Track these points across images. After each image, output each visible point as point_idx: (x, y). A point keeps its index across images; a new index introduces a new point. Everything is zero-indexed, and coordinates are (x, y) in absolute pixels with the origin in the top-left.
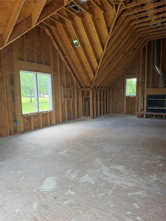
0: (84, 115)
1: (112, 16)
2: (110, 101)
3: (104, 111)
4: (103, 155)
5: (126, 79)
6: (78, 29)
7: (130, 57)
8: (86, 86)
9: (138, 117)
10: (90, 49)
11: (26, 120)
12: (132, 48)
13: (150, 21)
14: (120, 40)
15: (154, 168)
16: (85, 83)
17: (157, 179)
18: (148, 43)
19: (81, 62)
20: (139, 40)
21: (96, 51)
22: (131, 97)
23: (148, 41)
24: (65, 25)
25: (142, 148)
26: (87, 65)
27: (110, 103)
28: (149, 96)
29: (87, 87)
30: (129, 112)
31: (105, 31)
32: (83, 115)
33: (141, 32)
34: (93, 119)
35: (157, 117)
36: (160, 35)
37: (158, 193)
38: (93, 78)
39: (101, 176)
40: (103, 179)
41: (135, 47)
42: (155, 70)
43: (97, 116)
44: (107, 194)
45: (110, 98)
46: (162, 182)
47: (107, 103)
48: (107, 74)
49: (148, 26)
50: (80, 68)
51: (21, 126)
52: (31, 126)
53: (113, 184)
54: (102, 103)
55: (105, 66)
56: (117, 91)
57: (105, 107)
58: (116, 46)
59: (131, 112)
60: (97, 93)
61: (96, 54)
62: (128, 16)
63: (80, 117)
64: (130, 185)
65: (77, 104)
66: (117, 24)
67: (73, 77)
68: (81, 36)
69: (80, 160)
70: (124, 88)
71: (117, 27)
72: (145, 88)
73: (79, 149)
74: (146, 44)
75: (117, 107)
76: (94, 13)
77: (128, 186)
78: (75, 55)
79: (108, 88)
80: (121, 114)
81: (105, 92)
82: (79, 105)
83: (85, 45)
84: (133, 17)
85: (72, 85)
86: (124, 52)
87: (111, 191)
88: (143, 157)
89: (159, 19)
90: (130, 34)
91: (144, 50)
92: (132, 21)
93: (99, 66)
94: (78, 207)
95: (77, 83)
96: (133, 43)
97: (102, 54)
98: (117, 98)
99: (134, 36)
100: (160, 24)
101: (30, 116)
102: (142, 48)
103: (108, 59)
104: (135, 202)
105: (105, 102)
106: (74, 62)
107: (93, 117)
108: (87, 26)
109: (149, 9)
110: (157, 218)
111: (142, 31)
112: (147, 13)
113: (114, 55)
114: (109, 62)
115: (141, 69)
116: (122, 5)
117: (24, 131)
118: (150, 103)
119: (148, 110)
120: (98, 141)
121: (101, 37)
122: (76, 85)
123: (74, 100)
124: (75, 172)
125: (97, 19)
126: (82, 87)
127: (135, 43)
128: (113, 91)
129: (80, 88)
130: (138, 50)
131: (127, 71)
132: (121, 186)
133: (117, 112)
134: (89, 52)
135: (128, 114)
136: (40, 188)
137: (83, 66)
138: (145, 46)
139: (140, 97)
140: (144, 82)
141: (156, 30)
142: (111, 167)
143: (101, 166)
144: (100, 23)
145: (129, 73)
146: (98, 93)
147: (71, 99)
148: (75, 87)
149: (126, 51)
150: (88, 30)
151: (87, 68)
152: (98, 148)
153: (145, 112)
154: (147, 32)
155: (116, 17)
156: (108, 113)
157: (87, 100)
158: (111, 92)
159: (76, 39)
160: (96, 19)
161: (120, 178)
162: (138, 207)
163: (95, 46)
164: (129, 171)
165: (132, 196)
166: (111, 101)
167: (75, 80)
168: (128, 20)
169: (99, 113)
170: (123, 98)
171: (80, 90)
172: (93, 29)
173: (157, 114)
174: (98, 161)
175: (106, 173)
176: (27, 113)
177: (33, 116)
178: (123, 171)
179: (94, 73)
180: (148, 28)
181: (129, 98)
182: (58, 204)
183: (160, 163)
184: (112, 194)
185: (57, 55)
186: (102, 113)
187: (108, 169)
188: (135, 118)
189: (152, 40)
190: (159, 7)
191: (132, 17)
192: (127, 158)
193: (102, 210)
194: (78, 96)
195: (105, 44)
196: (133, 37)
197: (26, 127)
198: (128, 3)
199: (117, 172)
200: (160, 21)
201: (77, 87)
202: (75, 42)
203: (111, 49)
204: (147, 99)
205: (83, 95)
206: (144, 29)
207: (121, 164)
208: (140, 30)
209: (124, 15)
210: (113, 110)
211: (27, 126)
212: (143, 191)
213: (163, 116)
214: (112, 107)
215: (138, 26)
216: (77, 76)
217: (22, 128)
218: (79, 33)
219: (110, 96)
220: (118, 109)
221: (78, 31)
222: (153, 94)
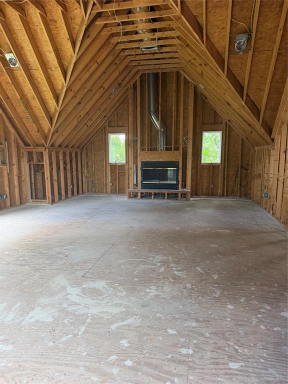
0: (34, 198)
1: (78, 20)
2: (83, 171)
3: (73, 189)
4: (69, 267)
5: (109, 134)
6: (15, 33)
7: (112, 97)
8: (35, 142)
9: (129, 197)
10: (39, 74)
12: (116, 83)
13: (141, 41)
14: (95, 65)
15: (152, 275)
16: (34, 137)
17: (156, 293)
18: (141, 77)
19: (23, 96)
20: (127, 71)
21: (52, 79)
22: (118, 165)
23: (141, 73)
26: (36, 104)
27: (84, 175)
28: (145, 164)
29: (37, 145)
30: (116, 190)
31: (68, 45)
32: (32, 198)
33: (128, 57)
34: (52, 204)
35: (156, 195)
36: (157, 67)
37: (157, 314)
38: (50, 130)
39: (65, 305)
40: (70, 310)
41: (120, 80)
42: (151, 124)
43: (60, 199)
44: (75, 335)
45: (83, 166)
46: (163, 296)
47: (77, 174)
48: (75, 123)
49: (139, 48)
50: (21, 109)
53: (87, 314)
54: (69, 175)
55: (70, 109)
56: (94, 155)
57: (75, 183)
58: (88, 75)
59: (118, 190)
60: (57, 157)
61: (53, 85)
62: (105, 26)
63: (27, 202)
64: (115, 311)
65: (19, 177)
66: (89, 35)
67: (8, 124)
68: (22, 48)
69: (26, 283)
70: (105, 149)
71: (88, 41)
72: (139, 150)
73: (23, 263)
74: (138, 78)
75: (96, 182)
76: (46, 9)
77: (112, 313)
78: (10, 82)
79: (78, 149)
80: (103, 193)
81: (74, 155)
82: (23, 179)
83: (29, 65)
84: (115, 30)
85: (5, 140)
86: (102, 88)
87: (83, 329)
88: (136, 261)
89: (155, 39)
90: (111, 58)
91: (135, 87)
92: (113, 35)
93: (59, 106)
95: (17, 135)
96: (117, 73)
97: (63, 86)
98: (96, 166)
99: (117, 61)
100: (156, 48)
102: (132, 84)
103: (75, 96)
104: (122, 338)
105: (75, 174)
106: (9, 95)
107: (53, 202)
108: (32, 30)
109: (139, 21)
110: (155, 355)
111: (130, 55)
112: (137, 27)
113: (86, 90)
114: (77, 101)
115: (131, 119)
116: (94, 4)
118: (146, 175)
119: (144, 186)
120: (61, 244)
121: (59, 54)
122: (15, 140)
123: (11, 170)
125: (50, 20)
126: (27, 145)
127: (121, 73)
128: (87, 154)
129: (24, 146)
130: (125, 86)
131: (110, 121)
132: (101, 315)
133: (97, 190)
134: (39, 79)
135: (114, 193)
137: (27, 105)
138: (136, 82)
139: (131, 165)
140: (137, 140)
141: (151, 57)
142: (83, 286)
143: (65, 288)
144: (56, 28)
145: (113, 125)
146: (61, 157)
147: (5, 167)
148: (13, 145)
149: (106, 86)
150: (35, 37)
151: (35, 109)
152: (60, 256)
153: (139, 189)
154: (138, 58)
155: (86, 22)
156: (80, 192)
157: (39, 168)
158: (84, 156)
159: (11, 52)
160: (48, 20)
161: (99, 302)
162: (128, 345)
163: (49, 71)
164: (114, 288)
165: (118, 328)
166: (86, 171)
167: (12, 130)
168: (106, 33)
169: (63, 192)
170: (106, 166)
171: (24, 151)
172: (44, 37)
173: (157, 191)
174: (61, 280)
175: (73, 298)
178: (103, 290)
179: (51, 120)
180: (139, 52)
181: (114, 167)
183: (160, 267)
184: (84, 333)
186: (70, 192)
187: (78, 290)
188: (124, 199)
189: (147, 72)
190: (154, 20)
191: (113, 28)
192: (111, 266)
193: (66, 365)
194: (19, 162)
195: (67, 68)
196: (116, 64)
198: (105, 3)
199: (95, 293)
200: (156, 44)
201: (18, 144)
202: (8, 56)
203: (80, 79)
204: (141, 168)
205: (30, 159)
206: (132, 52)
207: (100, 278)
208: (127, 53)
209: (100, 23)
210: (90, 187)
212: (135, 317)
213: (165, 194)
214: (88, 182)
215: (123, 46)
216: (17, 122)
218: (17, 41)
219: (83, 163)
220: (97, 186)
221: (14, 36)
222: (151, 161)
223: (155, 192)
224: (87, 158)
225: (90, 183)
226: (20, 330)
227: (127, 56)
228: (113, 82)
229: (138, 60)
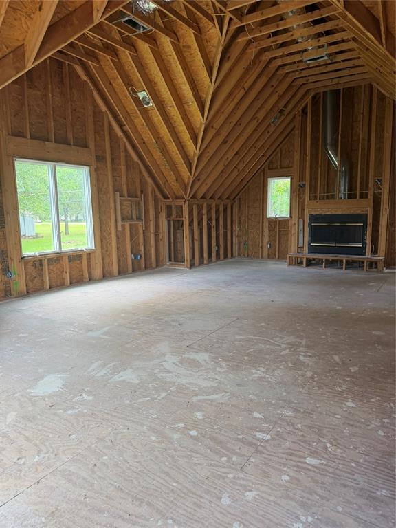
0: (173, 260)
1: (215, 41)
2: (234, 228)
3: (218, 252)
4: (179, 335)
5: (269, 179)
6: (147, 68)
7: (272, 129)
8: (175, 194)
9: (290, 264)
10: (174, 112)
11: (31, 269)
12: (276, 110)
13: (305, 50)
14: (241, 92)
15: (267, 357)
16: (173, 187)
17: (263, 375)
18: (314, 98)
19: (159, 139)
20: (290, 93)
21: (189, 116)
22: (280, 221)
23: (313, 93)
24: (118, 58)
25: (263, 324)
26: (172, 147)
27: (234, 233)
28: (314, 218)
29: (177, 198)
30: (275, 255)
31: (203, 73)
32: (170, 260)
33: (291, 75)
34: (190, 268)
35: (331, 263)
36: (335, 81)
37: (250, 396)
38: (189, 178)
39: (156, 371)
40: (159, 376)
41: (281, 105)
42: (329, 163)
43: (201, 263)
44: (153, 399)
45: (234, 222)
46: (270, 379)
47: (225, 234)
48: (221, 168)
49: (301, 61)
50: (157, 155)
51: (19, 282)
52: (43, 282)
53: (175, 383)
54: (214, 234)
55: (211, 151)
56: (248, 207)
57: (222, 243)
58: (232, 105)
59: (278, 253)
60: (200, 213)
61: (190, 123)
62: (250, 42)
63: (164, 265)
64: (205, 384)
65: (156, 235)
66: (229, 57)
67: (145, 174)
68: (155, 83)
69: (128, 346)
70: (263, 200)
71: (227, 66)
72: (307, 199)
73: (135, 326)
74: (309, 100)
75: (250, 242)
76: (178, 34)
77: (200, 386)
78: (145, 124)
79: (228, 201)
80: (258, 257)
81: (222, 209)
82: (161, 237)
83: (164, 101)
84: (264, 44)
85: (142, 192)
86: (256, 120)
87: (163, 395)
88: (255, 339)
89: (323, 46)
90: (264, 80)
91: (304, 111)
92: (264, 50)
93: (198, 149)
94: (90, 419)
95: (154, 186)
96: (274, 98)
97: (201, 123)
98: (250, 221)
99: (274, 82)
100: (326, 58)
101: (41, 260)
102: (300, 109)
103: (218, 134)
104: (198, 411)
105: (222, 231)
106: (145, 139)
107: (192, 266)
108: (165, 61)
109: (295, 26)
110: (226, 432)
111: (293, 72)
112: (292, 35)
113: (232, 125)
114: (220, 139)
115: (297, 157)
116: (231, 19)
117: (27, 293)
118: (316, 234)
119: (313, 250)
120: (181, 312)
121: (195, 85)
122: (153, 191)
123: (147, 227)
124: (109, 366)
125: (184, 47)
126: (166, 197)
127: (280, 98)
128: (240, 207)
129: (162, 199)
130: (288, 115)
131: (271, 162)
132: (187, 386)
133: (250, 254)
134: (175, 118)
135: (273, 258)
136: (29, 390)
137: (164, 150)
138: (307, 105)
139: (295, 220)
140: (304, 185)
141: (322, 69)
142: (184, 356)
143: (164, 355)
144: (191, 54)
145: (275, 166)
146: (204, 211)
147: (140, 223)
148: (150, 197)
149: (261, 116)
150: (168, 69)
151: (174, 154)
152: (174, 324)
153: (306, 254)
154: (304, 73)
155: (222, 42)
156: (229, 255)
157: (179, 225)
158: (236, 209)
159: (144, 90)
160: (182, 47)
161: (193, 373)
162: (201, 417)
163: (186, 106)
164: (216, 363)
165: (200, 401)
166: (238, 229)
167: (150, 181)
168: (253, 50)
169: (205, 255)
170: (263, 222)
171: (163, 204)
172: (177, 68)
173: (330, 257)
174: (164, 347)
175: (167, 366)
176: (32, 254)
177: (46, 260)
178: (203, 363)
179: (190, 165)
180: (302, 66)
181: (274, 223)
182: (55, 414)
183: (284, 349)
184: (163, 398)
185: (103, 124)
186: (214, 255)
187: (177, 359)
188: (283, 266)
189: (322, 90)
190: (316, 22)
191: (262, 42)
192: (223, 340)
193: (133, 421)
194: (157, 218)
195: (205, 100)
196: (272, 86)
197: (31, 285)
198: (248, 14)
199: (194, 364)
200: (323, 52)
201: (156, 196)
202: (141, 95)
203: (223, 113)
204: (310, 224)
205: (169, 215)
206: (295, 67)
207: (206, 350)
208: (287, 69)
209: (242, 40)
210: (241, 250)
211: (35, 282)
212: (224, 393)
213: (342, 261)
214: (239, 243)
215: (279, 62)
216: (154, 171)
217: (22, 286)
218: (150, 76)
219: (234, 218)
220: (251, 248)
221: (147, 71)
222: (323, 213)
223: (328, 258)
224: (239, 212)
225: (242, 245)
226: (105, 385)
227: (289, 73)
228: (271, 109)
229: (306, 76)
